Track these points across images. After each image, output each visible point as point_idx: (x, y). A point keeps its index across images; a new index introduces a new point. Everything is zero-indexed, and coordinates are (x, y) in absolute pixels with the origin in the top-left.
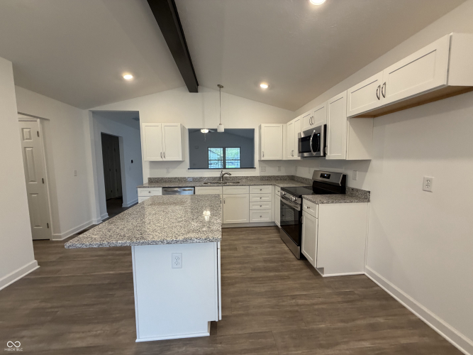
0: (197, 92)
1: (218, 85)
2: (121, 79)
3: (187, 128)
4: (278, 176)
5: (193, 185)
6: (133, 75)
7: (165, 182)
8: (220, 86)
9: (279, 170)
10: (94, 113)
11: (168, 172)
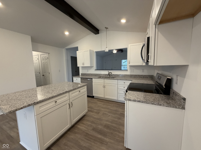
0: (99, 34)
1: (105, 28)
2: (64, 35)
3: (95, 51)
4: (142, 75)
5: (91, 78)
6: (69, 32)
7: (87, 75)
8: (106, 28)
9: (143, 71)
10: (67, 49)
11: (88, 71)
